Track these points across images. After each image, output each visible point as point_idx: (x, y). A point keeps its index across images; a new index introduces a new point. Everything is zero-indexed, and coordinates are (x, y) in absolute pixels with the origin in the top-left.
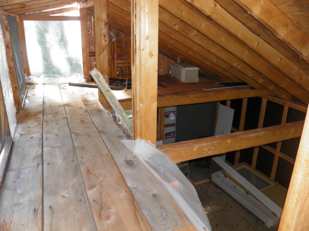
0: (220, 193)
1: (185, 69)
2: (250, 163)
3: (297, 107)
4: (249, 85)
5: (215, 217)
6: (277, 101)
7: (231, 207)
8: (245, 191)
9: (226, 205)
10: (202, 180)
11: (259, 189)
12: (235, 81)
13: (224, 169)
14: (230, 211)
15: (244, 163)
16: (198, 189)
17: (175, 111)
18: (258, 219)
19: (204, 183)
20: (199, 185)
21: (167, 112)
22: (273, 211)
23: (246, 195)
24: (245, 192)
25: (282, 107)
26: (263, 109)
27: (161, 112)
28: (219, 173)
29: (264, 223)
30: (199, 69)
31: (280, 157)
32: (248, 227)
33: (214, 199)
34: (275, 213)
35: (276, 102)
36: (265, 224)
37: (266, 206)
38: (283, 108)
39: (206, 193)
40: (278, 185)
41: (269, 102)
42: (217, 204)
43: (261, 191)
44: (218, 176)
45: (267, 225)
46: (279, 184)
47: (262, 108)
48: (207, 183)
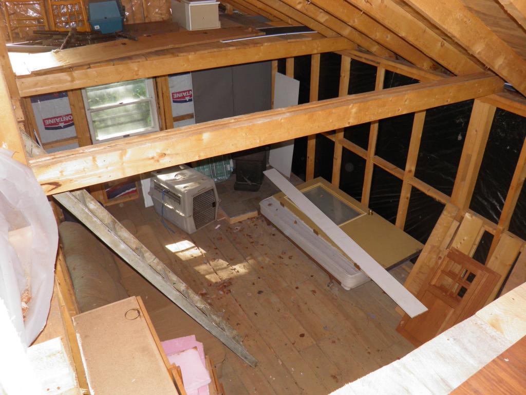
0: (274, 235)
1: (190, 5)
2: (329, 178)
3: (397, 68)
4: (312, 30)
5: (259, 278)
6: (365, 59)
7: (290, 258)
8: (312, 228)
9: (282, 256)
10: (244, 212)
11: (338, 224)
12: (291, 25)
13: (281, 191)
14: (287, 265)
15: (320, 178)
16: (237, 229)
17: (191, 90)
18: (331, 277)
19: (248, 219)
20: (240, 222)
21: (177, 93)
22: (356, 261)
23: (315, 235)
24: (313, 231)
25: (374, 69)
26: (344, 76)
27: (163, 93)
28: (273, 199)
29: (339, 283)
30: (219, 3)
31: (375, 166)
32: (314, 292)
33: (262, 245)
34: (358, 264)
35: (364, 61)
36: (342, 285)
37: (344, 253)
38: (376, 72)
39: (250, 236)
40: (372, 214)
41: (354, 63)
42: (266, 254)
43: (340, 227)
44: (270, 205)
45: (345, 286)
46: (373, 212)
47: (342, 74)
48: (254, 218)
